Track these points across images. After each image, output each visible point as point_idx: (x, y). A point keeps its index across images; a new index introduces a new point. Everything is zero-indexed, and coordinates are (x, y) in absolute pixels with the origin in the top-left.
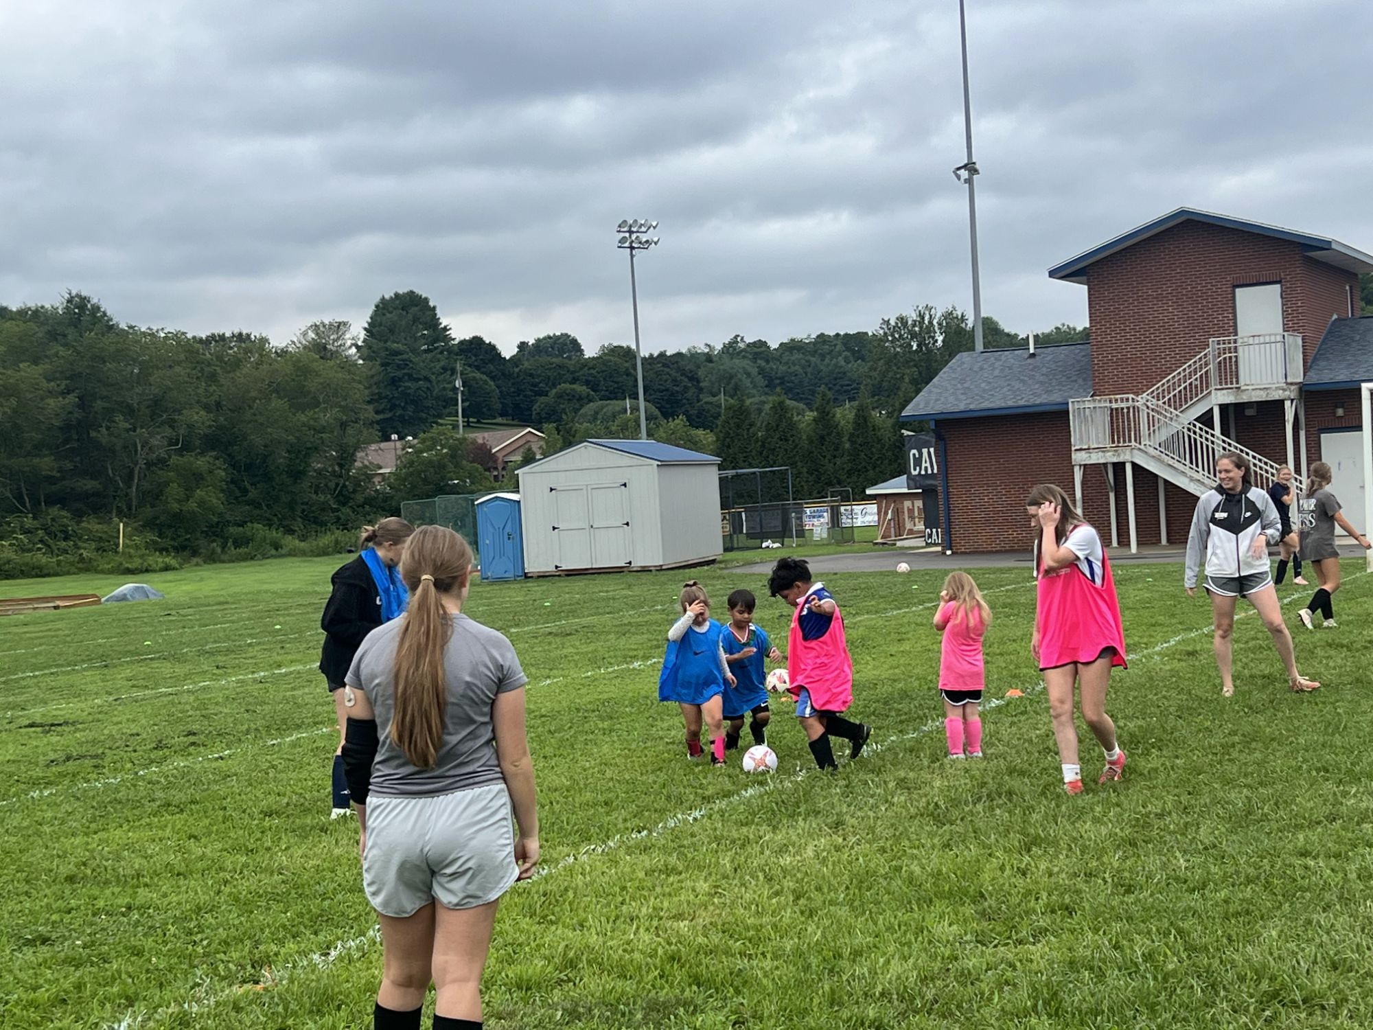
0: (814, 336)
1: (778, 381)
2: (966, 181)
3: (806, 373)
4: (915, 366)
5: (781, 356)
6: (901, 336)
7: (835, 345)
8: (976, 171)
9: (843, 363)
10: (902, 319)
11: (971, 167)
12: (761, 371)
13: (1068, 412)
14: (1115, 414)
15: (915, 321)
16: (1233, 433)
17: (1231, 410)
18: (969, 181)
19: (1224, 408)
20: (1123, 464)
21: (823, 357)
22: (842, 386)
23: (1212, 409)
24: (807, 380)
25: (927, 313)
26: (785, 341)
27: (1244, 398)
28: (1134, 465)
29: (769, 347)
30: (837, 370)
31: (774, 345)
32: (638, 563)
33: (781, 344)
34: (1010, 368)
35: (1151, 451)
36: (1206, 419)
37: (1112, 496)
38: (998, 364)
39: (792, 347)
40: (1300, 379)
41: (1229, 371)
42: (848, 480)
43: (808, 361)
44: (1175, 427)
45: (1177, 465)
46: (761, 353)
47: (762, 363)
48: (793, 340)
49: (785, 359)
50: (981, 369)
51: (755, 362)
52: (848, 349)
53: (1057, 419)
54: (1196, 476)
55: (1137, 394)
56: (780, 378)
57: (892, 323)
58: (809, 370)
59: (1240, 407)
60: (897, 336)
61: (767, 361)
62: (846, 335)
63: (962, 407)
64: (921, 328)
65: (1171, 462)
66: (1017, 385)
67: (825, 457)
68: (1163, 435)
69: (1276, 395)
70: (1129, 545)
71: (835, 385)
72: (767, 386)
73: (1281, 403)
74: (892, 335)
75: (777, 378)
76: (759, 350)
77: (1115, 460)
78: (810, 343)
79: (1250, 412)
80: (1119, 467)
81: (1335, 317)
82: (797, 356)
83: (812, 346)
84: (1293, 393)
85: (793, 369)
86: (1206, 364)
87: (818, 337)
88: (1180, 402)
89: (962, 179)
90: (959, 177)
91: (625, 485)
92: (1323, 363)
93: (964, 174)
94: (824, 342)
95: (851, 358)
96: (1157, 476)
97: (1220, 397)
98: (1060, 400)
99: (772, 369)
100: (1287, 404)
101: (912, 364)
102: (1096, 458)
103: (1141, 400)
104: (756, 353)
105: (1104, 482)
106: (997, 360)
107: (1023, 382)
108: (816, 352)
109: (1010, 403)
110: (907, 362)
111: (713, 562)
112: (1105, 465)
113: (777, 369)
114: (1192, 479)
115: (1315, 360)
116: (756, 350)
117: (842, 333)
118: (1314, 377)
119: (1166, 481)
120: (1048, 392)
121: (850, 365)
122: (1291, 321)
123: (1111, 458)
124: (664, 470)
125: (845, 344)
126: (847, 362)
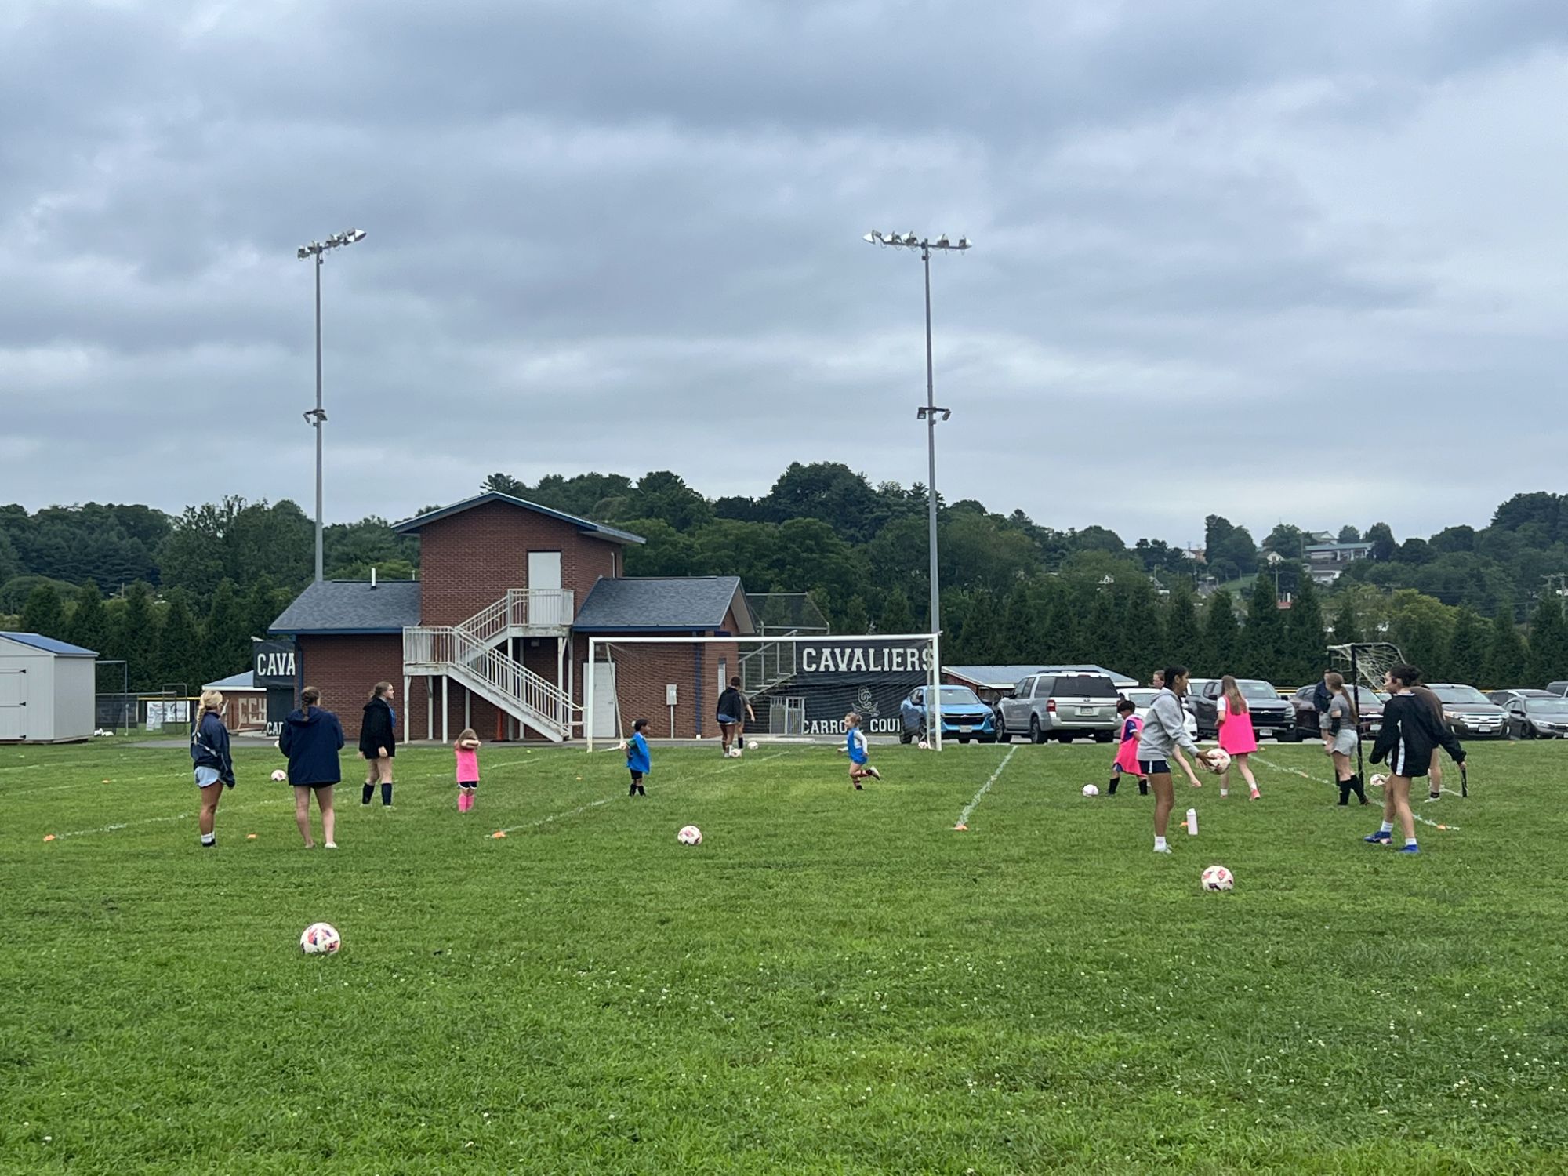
0: (82, 505)
1: (35, 554)
2: (314, 424)
3: (69, 547)
4: (220, 558)
5: (39, 525)
6: (206, 525)
7: (107, 518)
8: (324, 418)
9: (115, 539)
10: (209, 508)
11: (320, 415)
12: (15, 541)
13: (401, 634)
14: (436, 639)
15: (222, 512)
16: (522, 659)
17: (522, 643)
18: (317, 425)
19: (516, 640)
20: (440, 677)
21: (91, 530)
22: (113, 565)
23: (506, 641)
24: (71, 555)
25: (236, 503)
26: (47, 508)
27: (530, 634)
28: (450, 680)
29: (26, 514)
30: (107, 547)
31: (32, 511)
32: (30, 738)
33: (41, 511)
34: (356, 597)
35: (462, 668)
36: (503, 648)
37: (431, 700)
38: (346, 593)
39: (55, 515)
40: (571, 623)
41: (521, 614)
42: (159, 676)
43: (73, 533)
44: (479, 653)
45: (480, 680)
46: (15, 520)
47: (15, 531)
48: (55, 508)
49: (45, 529)
50: (333, 595)
51: (8, 530)
52: (123, 523)
53: (392, 641)
54: (493, 689)
55: (454, 625)
56: (37, 551)
57: (198, 511)
58: (74, 544)
59: (527, 640)
60: (202, 525)
61: (23, 530)
62: (121, 506)
63: (318, 626)
64: (229, 519)
65: (476, 677)
66: (361, 611)
67: (136, 650)
68: (470, 658)
69: (553, 633)
70: (441, 738)
71: (104, 563)
72: (21, 559)
73: (555, 639)
74: (197, 524)
75: (33, 551)
76: (14, 516)
77: (436, 674)
78: (77, 512)
79: (534, 644)
80: (437, 680)
81: (601, 577)
82: (59, 526)
83: (78, 516)
84: (565, 632)
85: (52, 542)
86: (505, 607)
87: (87, 506)
88: (483, 634)
89: (311, 422)
90: (308, 420)
91: (24, 671)
92: (588, 612)
93: (313, 418)
94: (94, 513)
95: (126, 534)
96: (464, 687)
97: (515, 632)
98: (395, 626)
99: (28, 540)
100: (560, 640)
101: (217, 555)
102: (421, 672)
103: (458, 630)
104: (9, 520)
105: (426, 691)
106: (346, 589)
107: (365, 608)
108: (83, 523)
109: (357, 625)
110: (212, 553)
111: (85, 741)
112: (426, 677)
113: (35, 540)
114: (489, 691)
115: (583, 609)
116: (9, 515)
117: (116, 504)
118: (581, 622)
119: (471, 692)
120: (386, 619)
121: (124, 542)
122: (567, 581)
123: (432, 672)
124: (59, 660)
125: (119, 518)
126: (121, 538)
